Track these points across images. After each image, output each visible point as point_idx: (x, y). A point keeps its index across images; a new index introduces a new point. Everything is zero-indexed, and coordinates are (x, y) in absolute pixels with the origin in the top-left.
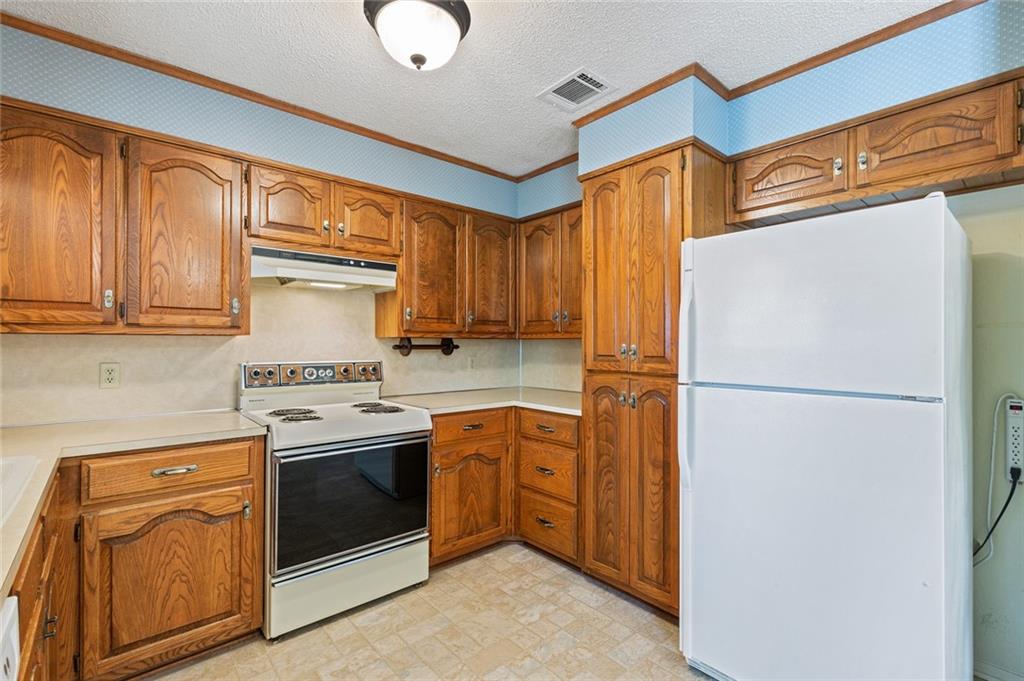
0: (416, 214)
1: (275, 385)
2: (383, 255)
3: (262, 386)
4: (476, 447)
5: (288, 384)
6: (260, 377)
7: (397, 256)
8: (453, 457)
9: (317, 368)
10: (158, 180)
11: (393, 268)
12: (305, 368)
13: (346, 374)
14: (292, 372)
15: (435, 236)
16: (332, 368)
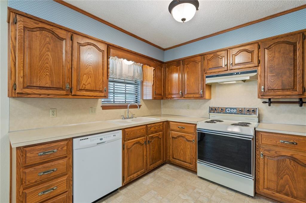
0: (267, 47)
1: (217, 113)
2: (250, 67)
3: (213, 112)
4: (291, 153)
5: (220, 113)
6: (213, 110)
7: (258, 66)
8: (273, 153)
9: (231, 109)
10: (188, 67)
11: (255, 71)
12: (226, 109)
13: (241, 112)
14: (222, 109)
15: (280, 52)
16: (236, 109)
